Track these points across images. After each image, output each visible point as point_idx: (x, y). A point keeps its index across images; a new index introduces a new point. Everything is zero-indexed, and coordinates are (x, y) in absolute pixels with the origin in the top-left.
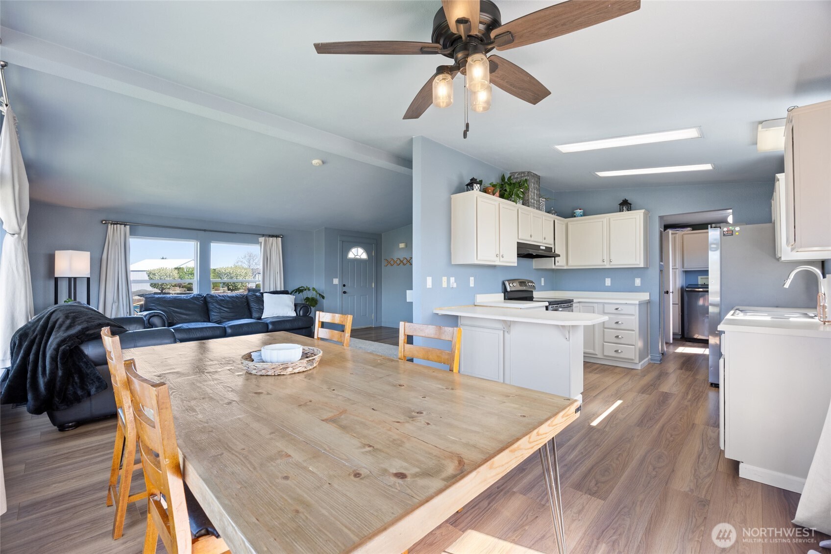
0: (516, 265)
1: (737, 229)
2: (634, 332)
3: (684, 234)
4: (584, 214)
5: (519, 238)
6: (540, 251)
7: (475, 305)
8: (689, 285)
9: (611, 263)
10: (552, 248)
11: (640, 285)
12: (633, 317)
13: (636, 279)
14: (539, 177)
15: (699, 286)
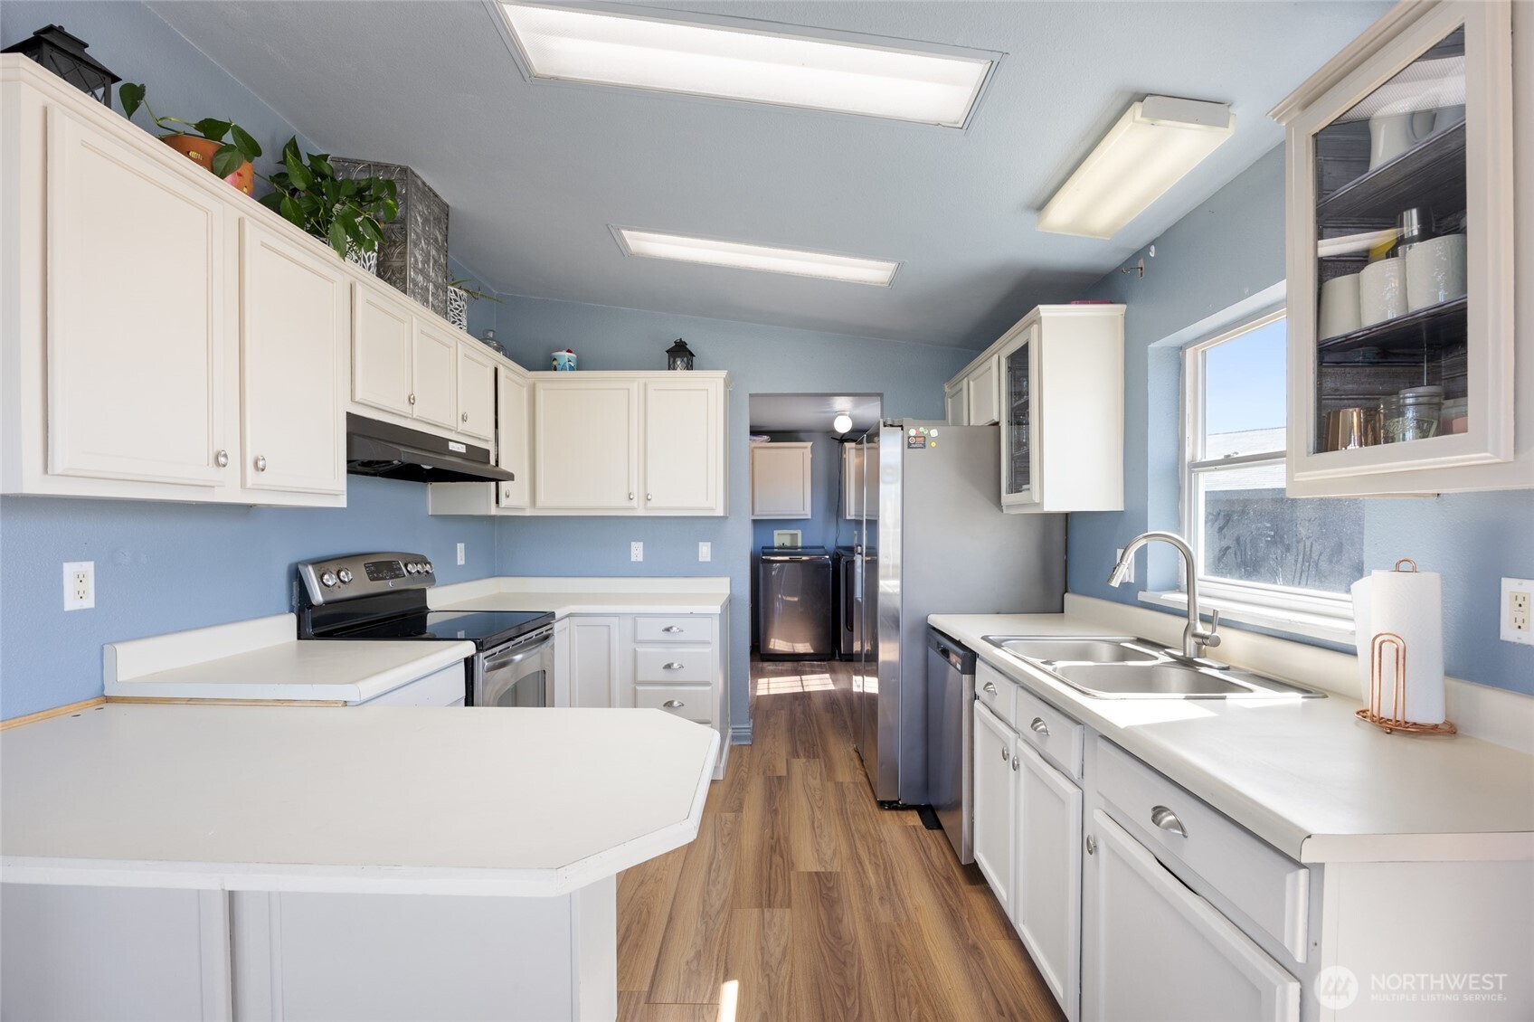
0: (342, 503)
1: (934, 433)
2: (708, 688)
4: (580, 366)
5: (358, 398)
6: (448, 458)
9: (650, 504)
10: (488, 452)
11: (709, 559)
12: (707, 650)
13: (701, 544)
14: (446, 211)
15: (799, 550)
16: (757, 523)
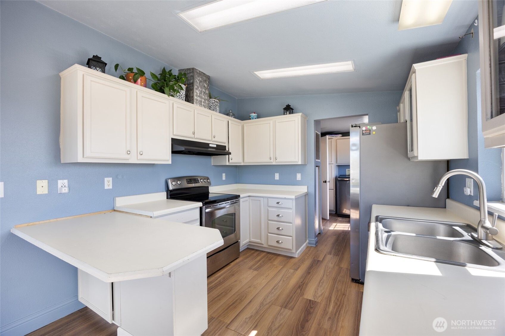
0: (170, 162)
1: (374, 128)
2: (291, 224)
3: (337, 139)
5: (174, 134)
6: (209, 149)
7: (115, 210)
8: (340, 175)
9: (277, 161)
10: (225, 146)
11: (300, 179)
12: (291, 211)
13: (297, 174)
14: (208, 78)
15: (347, 176)
16: (339, 166)
